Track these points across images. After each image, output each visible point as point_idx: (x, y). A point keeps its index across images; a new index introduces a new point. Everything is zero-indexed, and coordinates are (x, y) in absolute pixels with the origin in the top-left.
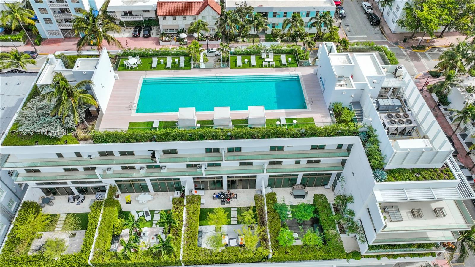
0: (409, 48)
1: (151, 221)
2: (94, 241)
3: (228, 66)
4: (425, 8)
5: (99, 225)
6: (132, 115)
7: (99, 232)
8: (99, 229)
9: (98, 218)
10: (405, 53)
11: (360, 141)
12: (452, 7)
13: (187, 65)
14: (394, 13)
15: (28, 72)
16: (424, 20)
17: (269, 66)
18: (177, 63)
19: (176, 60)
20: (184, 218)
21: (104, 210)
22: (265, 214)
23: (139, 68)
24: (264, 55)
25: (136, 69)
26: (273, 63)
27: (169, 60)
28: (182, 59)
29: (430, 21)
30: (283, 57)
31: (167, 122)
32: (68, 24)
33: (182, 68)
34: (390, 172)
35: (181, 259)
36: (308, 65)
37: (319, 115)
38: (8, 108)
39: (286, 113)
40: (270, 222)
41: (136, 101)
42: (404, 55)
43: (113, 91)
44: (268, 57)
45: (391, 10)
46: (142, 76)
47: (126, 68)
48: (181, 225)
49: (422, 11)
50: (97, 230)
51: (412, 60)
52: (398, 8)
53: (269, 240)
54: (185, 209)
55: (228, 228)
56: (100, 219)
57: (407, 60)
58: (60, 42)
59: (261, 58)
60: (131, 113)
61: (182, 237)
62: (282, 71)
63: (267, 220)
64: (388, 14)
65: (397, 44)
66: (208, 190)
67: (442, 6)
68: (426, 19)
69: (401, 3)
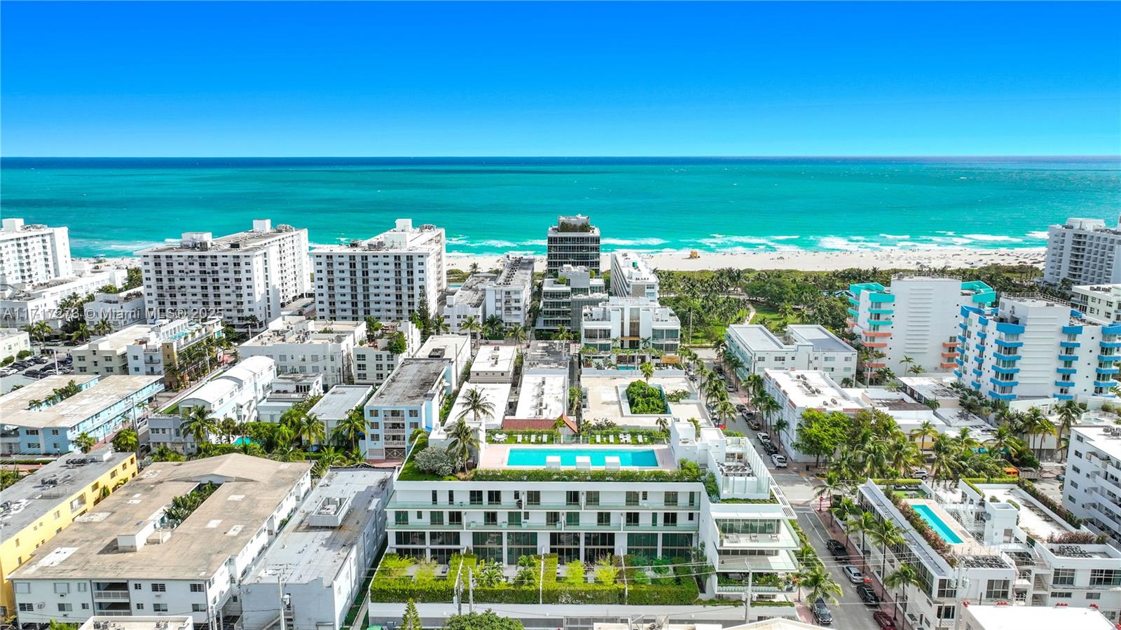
0: (812, 476)
3: (588, 442)
4: (815, 425)
5: (461, 568)
6: (503, 465)
9: (460, 564)
10: (806, 480)
12: (846, 425)
13: (551, 440)
14: (790, 437)
17: (626, 443)
18: (540, 439)
19: (540, 437)
20: (543, 567)
21: (464, 560)
23: (505, 442)
24: (621, 436)
25: (503, 443)
26: (631, 441)
27: (533, 438)
28: (545, 438)
29: (823, 439)
30: (640, 438)
32: (395, 442)
33: (545, 443)
34: (725, 499)
35: (541, 589)
36: (664, 444)
37: (668, 468)
41: (506, 459)
42: (804, 481)
44: (625, 438)
45: (787, 434)
46: (509, 447)
47: (494, 442)
49: (811, 427)
50: (460, 571)
52: (792, 431)
54: (542, 562)
56: (462, 565)
58: (382, 463)
59: (618, 439)
61: (541, 577)
62: (638, 446)
65: (797, 472)
67: (836, 425)
68: (818, 436)
69: (794, 426)
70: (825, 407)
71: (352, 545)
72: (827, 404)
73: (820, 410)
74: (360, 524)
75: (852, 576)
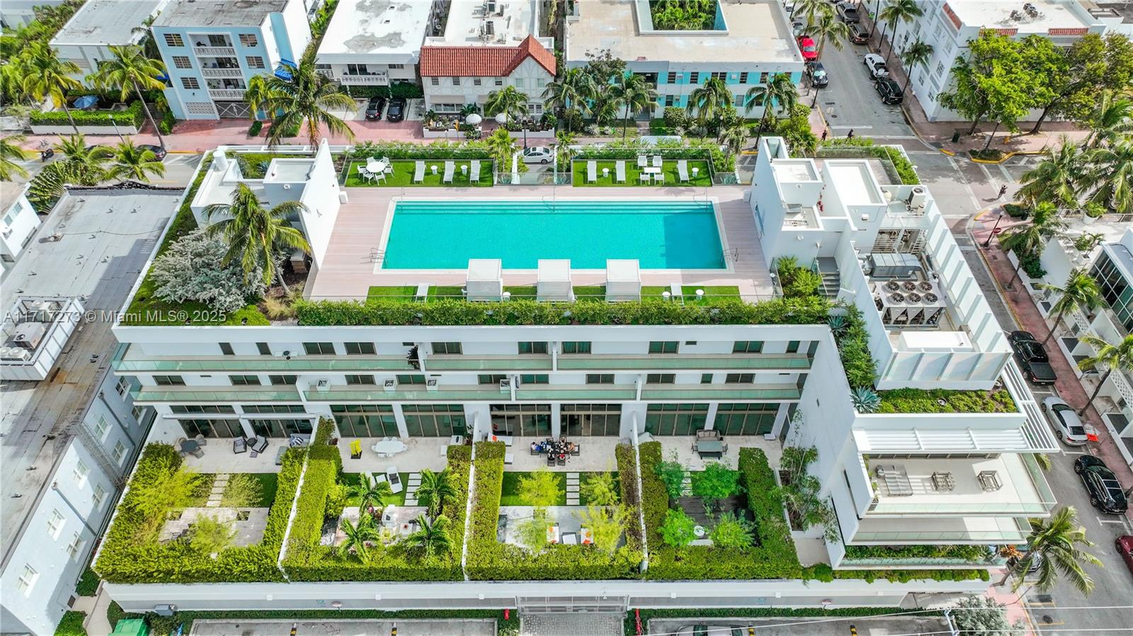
0: (964, 155)
1: (402, 494)
2: (290, 524)
3: (568, 182)
4: (998, 69)
5: (298, 494)
6: (375, 272)
7: (299, 508)
8: (299, 501)
9: (298, 481)
10: (954, 165)
11: (832, 335)
12: (1054, 68)
13: (486, 179)
14: (932, 78)
15: (154, 188)
16: (994, 96)
17: (653, 183)
18: (465, 173)
19: (464, 167)
20: (471, 486)
21: (309, 464)
22: (637, 484)
23: (389, 181)
24: (642, 161)
25: (382, 183)
26: (662, 177)
27: (450, 167)
28: (476, 167)
29: (1007, 98)
30: (682, 167)
31: (444, 288)
32: (230, 90)
33: (474, 184)
34: (887, 395)
35: (464, 564)
36: (733, 182)
37: (751, 281)
38: (115, 259)
39: (683, 275)
40: (647, 499)
41: (383, 245)
42: (952, 170)
43: (336, 225)
44: (650, 165)
45: (928, 71)
46: (393, 198)
47: (362, 180)
48: (465, 499)
49: (989, 75)
50: (295, 504)
51: (970, 181)
52: (940, 68)
53: (644, 533)
54: (472, 469)
55: (559, 512)
56: (301, 483)
57: (958, 180)
58: (213, 127)
59: (636, 166)
60: (372, 270)
61: (467, 522)
62: (677, 194)
63: (640, 495)
64: (921, 81)
65: (937, 145)
66: (520, 435)
67: (1034, 65)
68: (999, 93)
69: (946, 58)
70: (1014, 24)
71: (66, 437)
72: (1018, 19)
73: (1005, 33)
74: (97, 365)
75: (1067, 433)
